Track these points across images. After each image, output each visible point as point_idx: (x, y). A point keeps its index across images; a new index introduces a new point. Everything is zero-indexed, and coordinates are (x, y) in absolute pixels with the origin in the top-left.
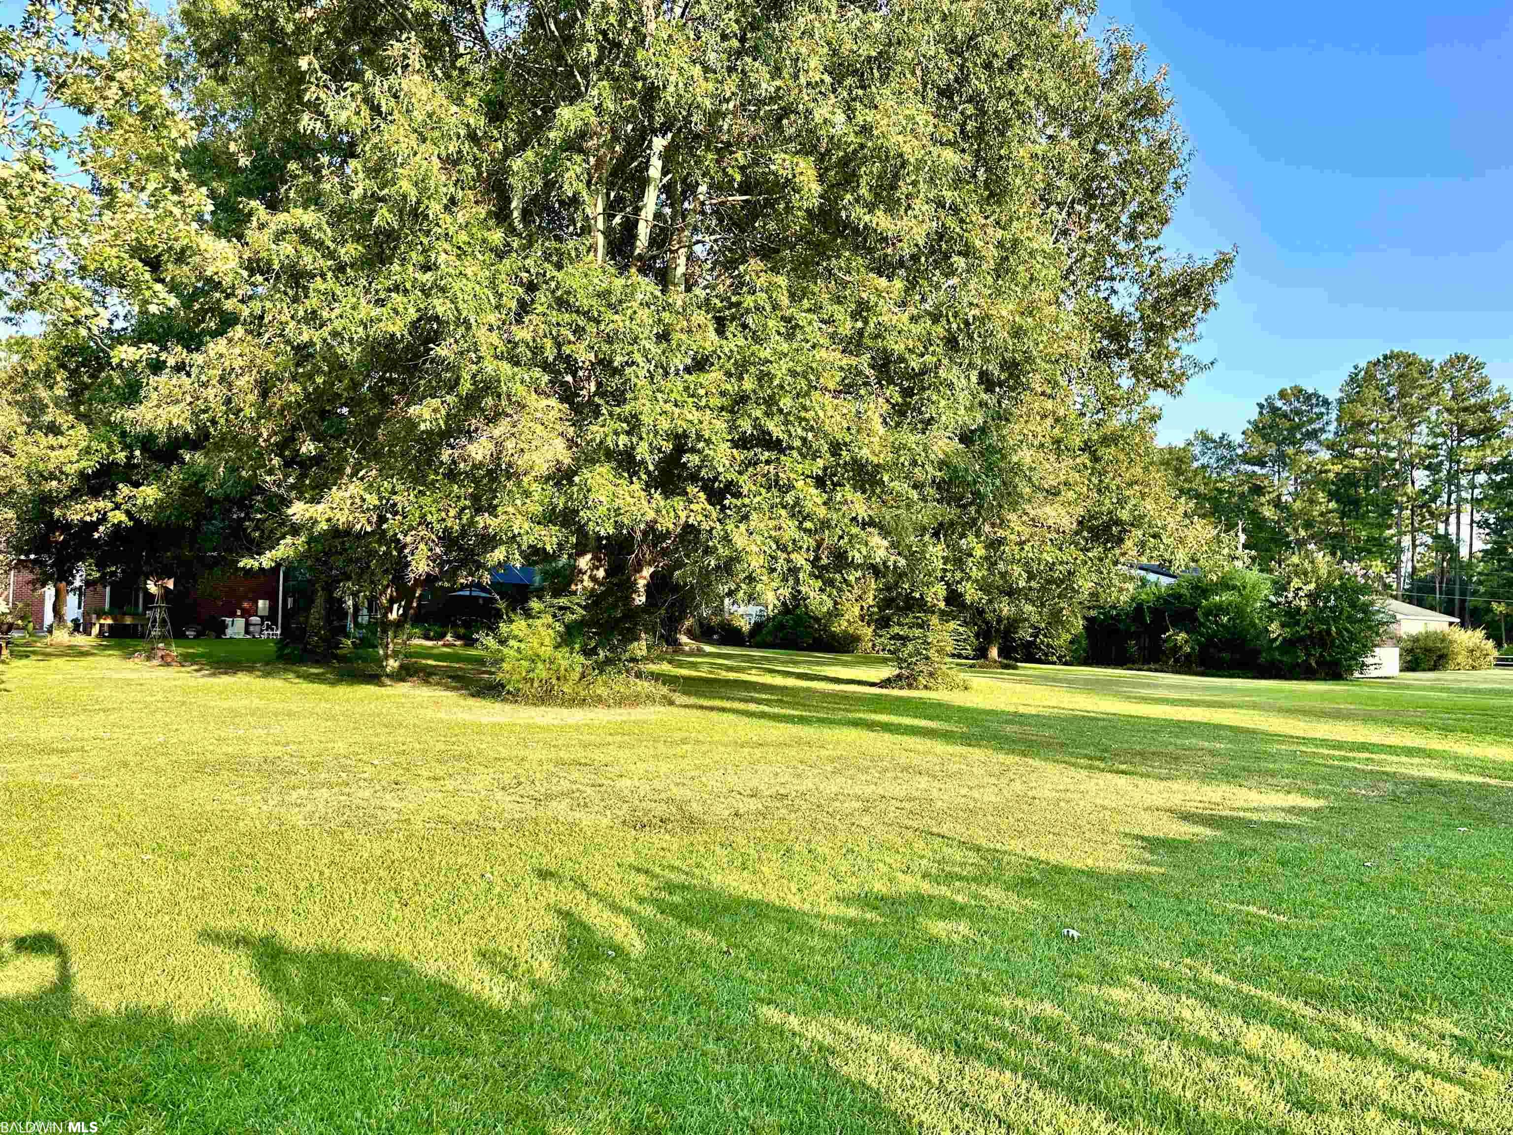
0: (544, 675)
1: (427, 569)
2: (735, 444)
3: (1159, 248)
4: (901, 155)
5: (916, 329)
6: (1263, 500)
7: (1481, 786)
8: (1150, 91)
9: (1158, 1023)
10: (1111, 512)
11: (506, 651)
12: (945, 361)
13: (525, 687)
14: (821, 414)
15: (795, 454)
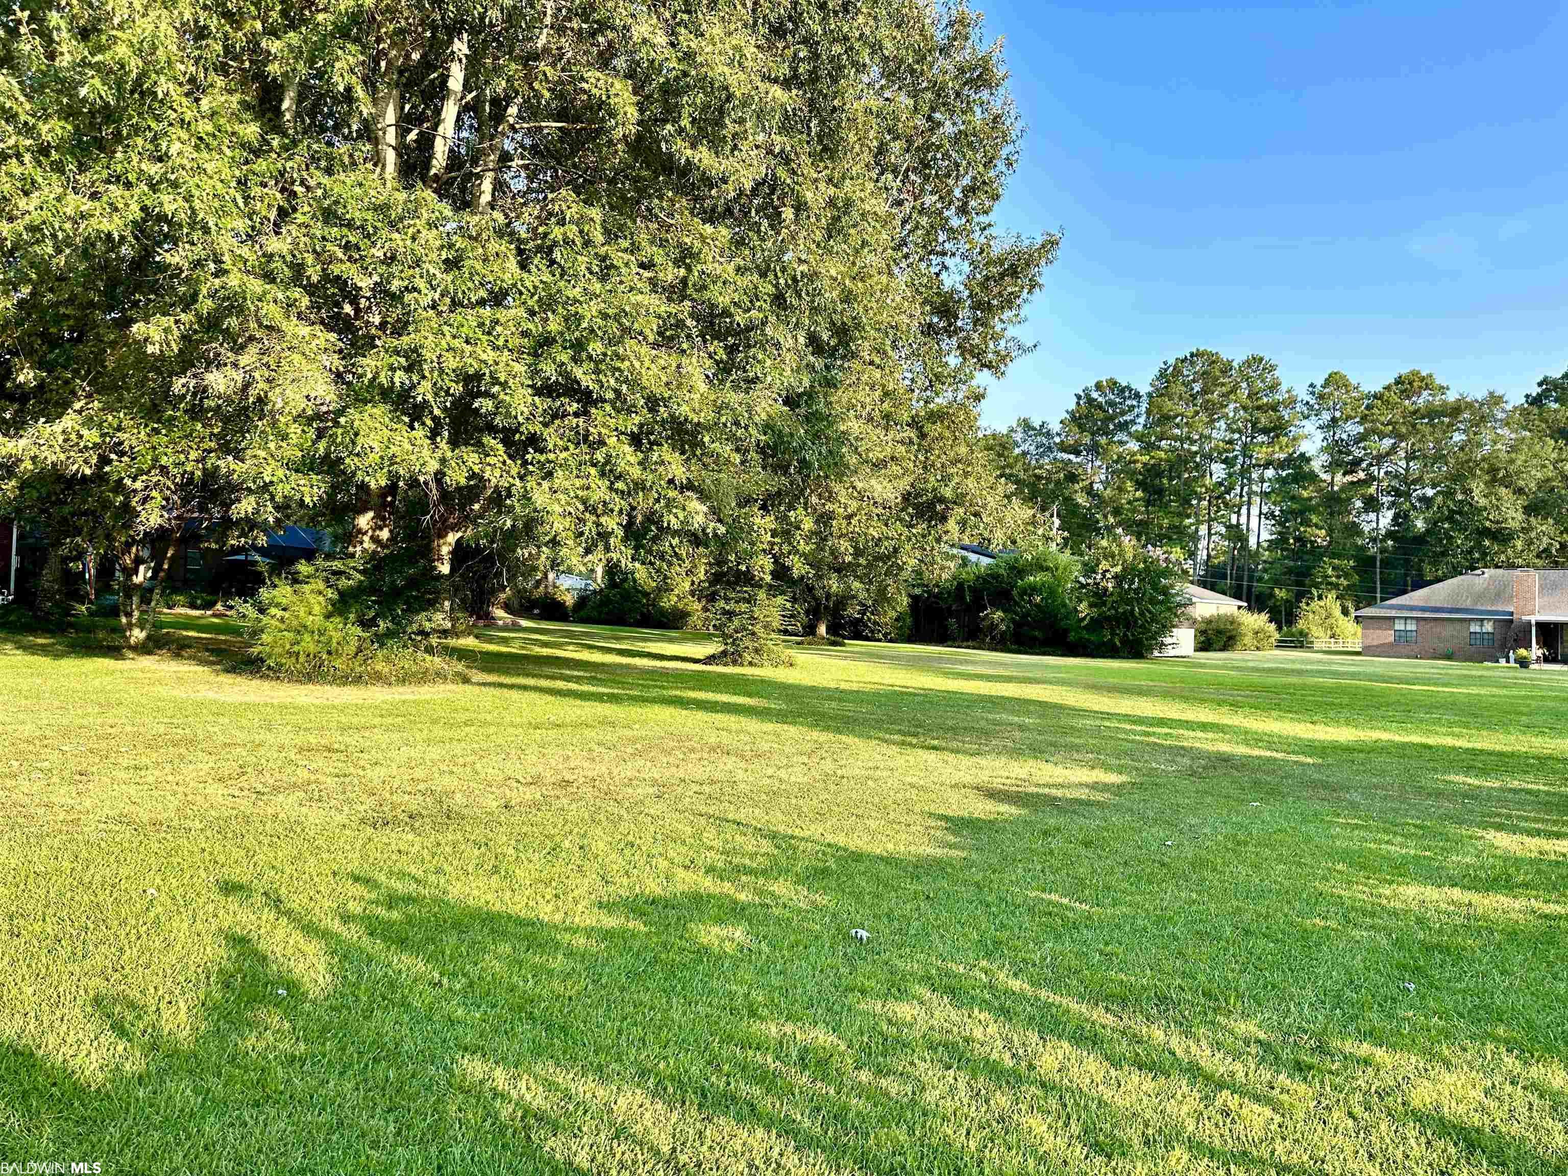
0: (312, 648)
1: (159, 521)
2: (538, 392)
3: (990, 225)
4: (726, 88)
5: (744, 282)
6: (1077, 487)
7: (1269, 759)
8: (985, 60)
9: (946, 1046)
10: (934, 490)
11: (265, 620)
12: (772, 319)
13: (289, 662)
14: (637, 364)
15: (608, 407)
